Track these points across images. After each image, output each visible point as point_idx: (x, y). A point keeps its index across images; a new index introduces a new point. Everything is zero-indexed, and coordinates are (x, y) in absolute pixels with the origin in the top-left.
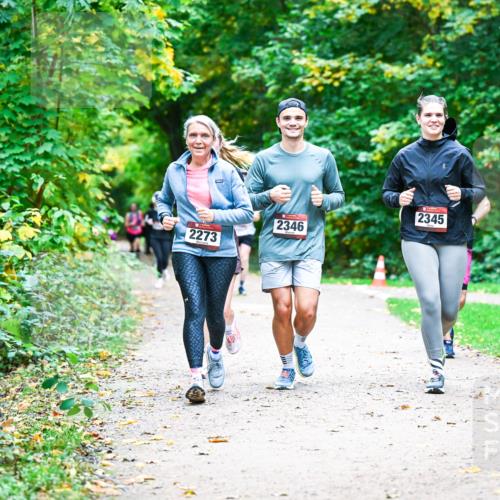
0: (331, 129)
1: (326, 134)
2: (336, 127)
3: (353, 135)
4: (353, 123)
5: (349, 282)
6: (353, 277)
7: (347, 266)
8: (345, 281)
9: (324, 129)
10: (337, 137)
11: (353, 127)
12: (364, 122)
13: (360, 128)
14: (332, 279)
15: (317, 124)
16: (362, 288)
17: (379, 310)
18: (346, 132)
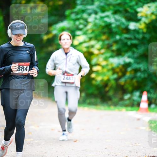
0: (111, 7)
1: (108, 11)
2: (114, 6)
3: (126, 11)
4: (126, 3)
5: (124, 110)
6: (126, 106)
7: (122, 99)
8: (121, 108)
9: (107, 7)
10: (115, 12)
11: (126, 6)
12: (133, 3)
13: (131, 7)
14: (112, 107)
15: (102, 4)
16: (132, 113)
17: (144, 128)
18: (121, 9)
